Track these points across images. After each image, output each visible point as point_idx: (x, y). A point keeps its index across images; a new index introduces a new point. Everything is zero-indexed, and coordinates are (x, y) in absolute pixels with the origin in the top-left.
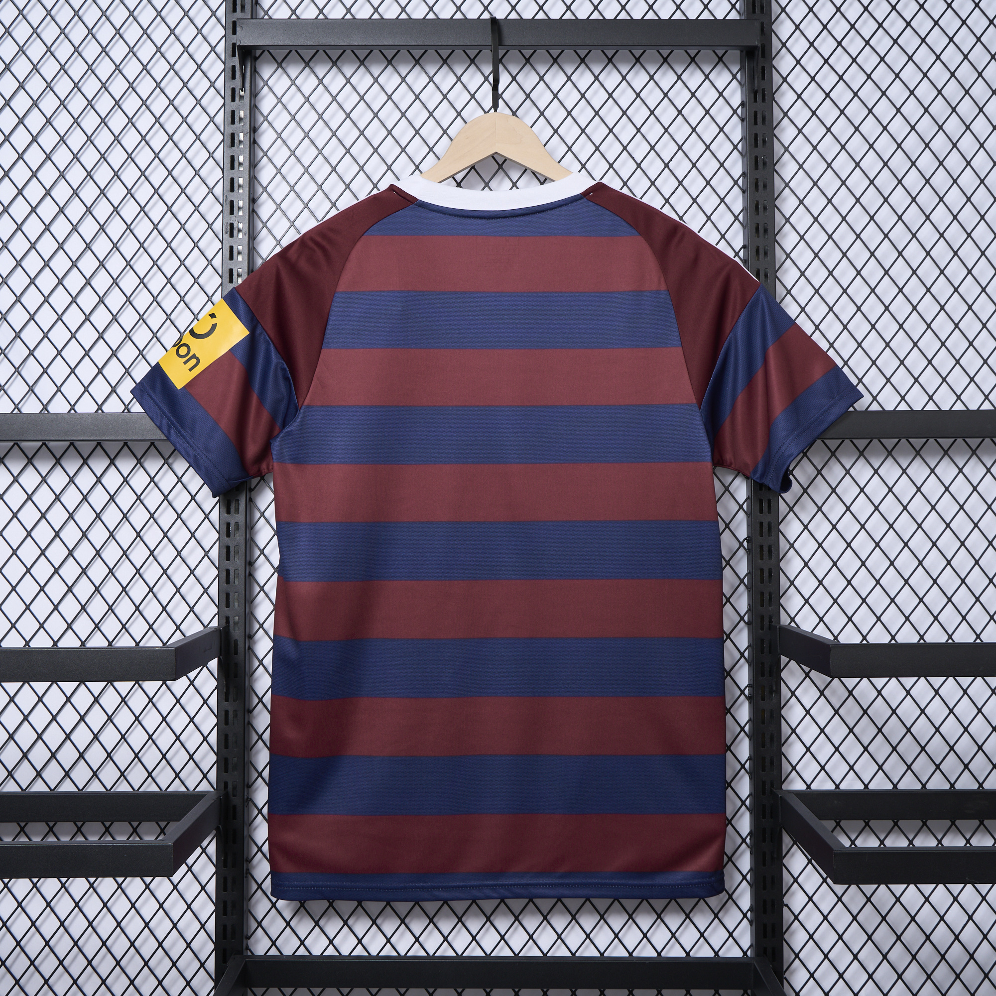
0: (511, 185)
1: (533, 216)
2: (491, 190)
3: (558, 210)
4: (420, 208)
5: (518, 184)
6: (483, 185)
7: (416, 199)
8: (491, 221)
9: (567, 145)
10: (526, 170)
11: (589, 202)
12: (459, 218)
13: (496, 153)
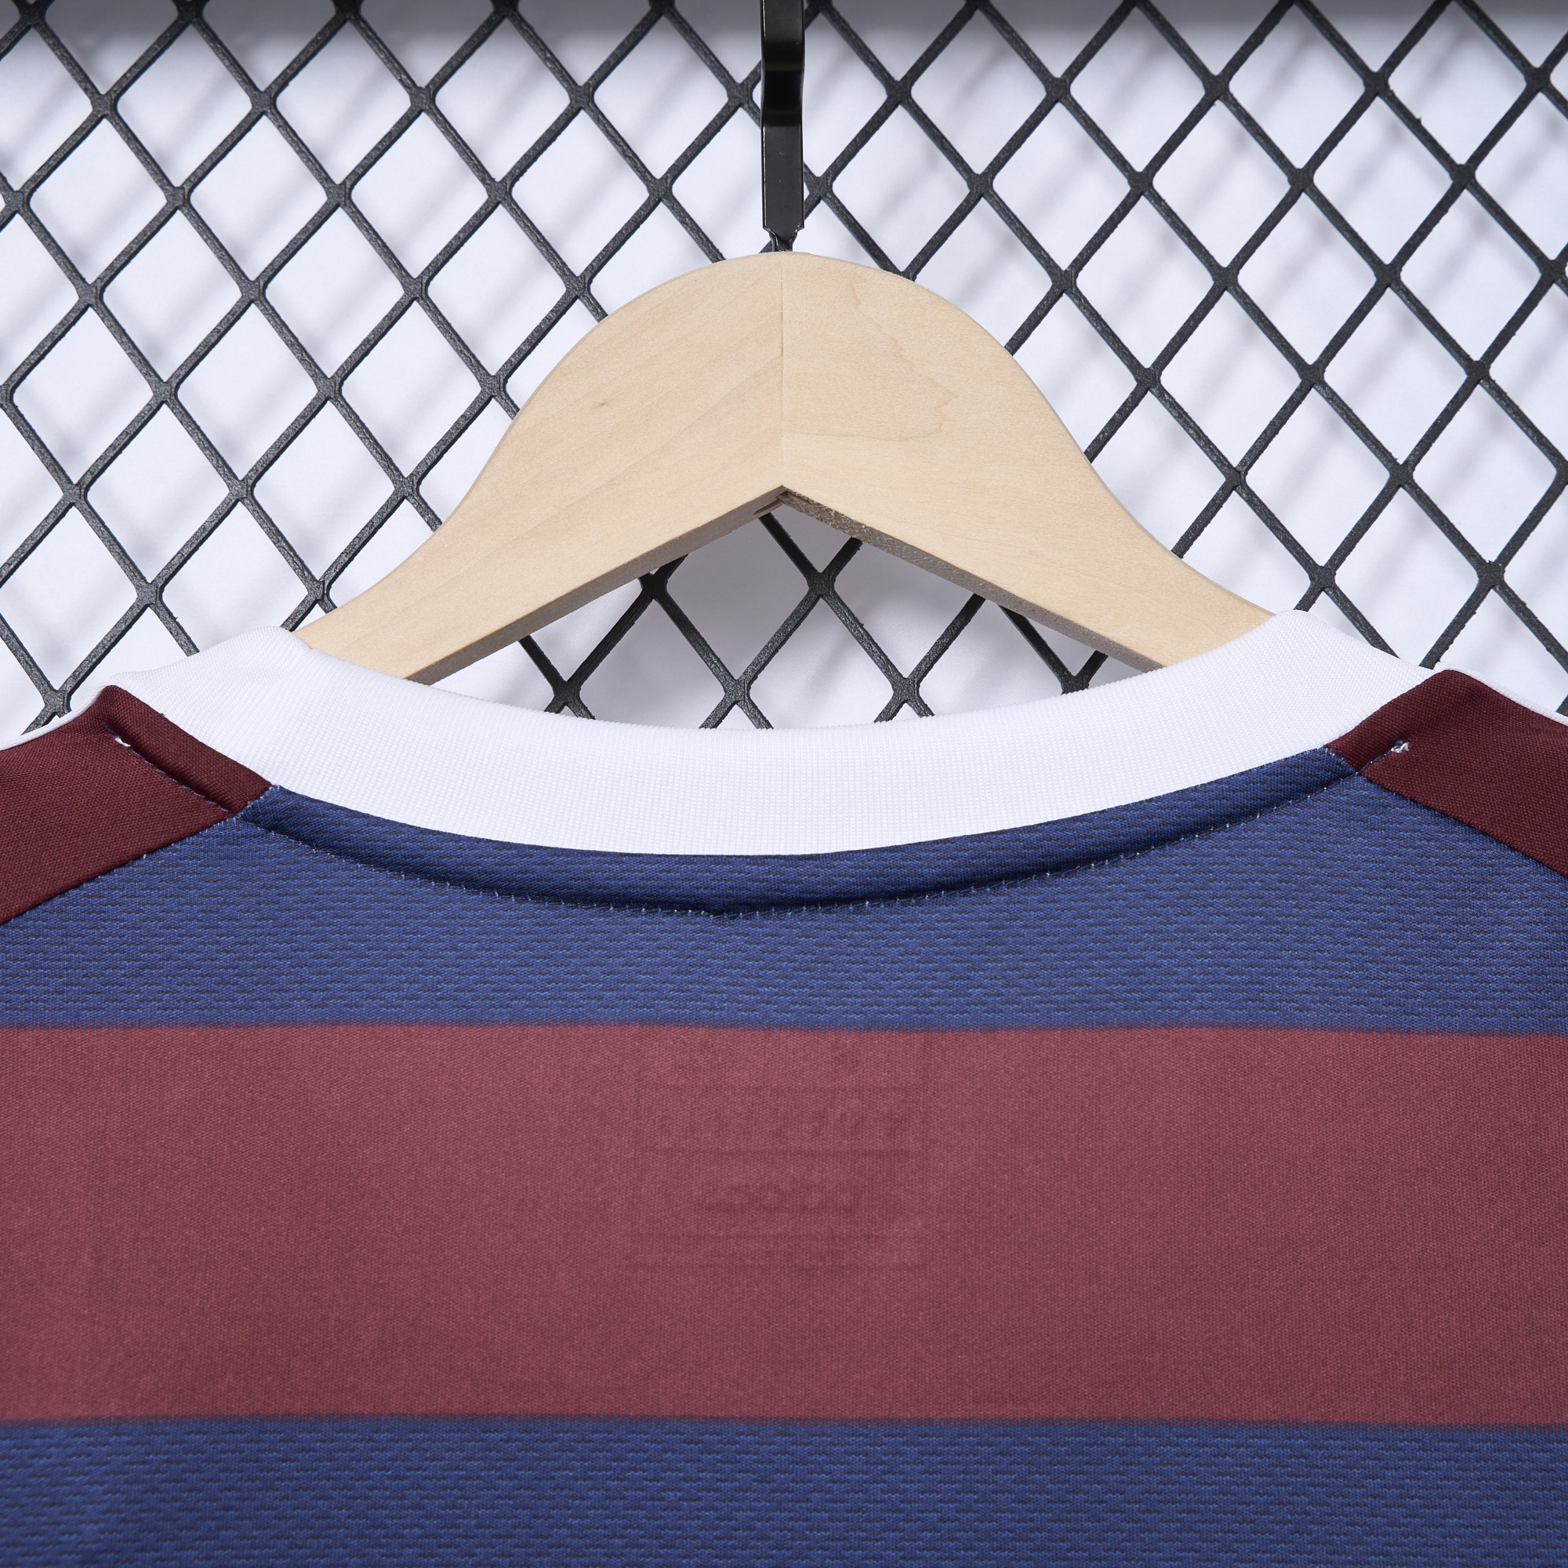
0: (884, 693)
1: (1018, 891)
2: (763, 722)
3: (1181, 851)
4: (276, 844)
5: (929, 688)
6: (716, 694)
7: (259, 784)
8: (742, 923)
9: (1220, 460)
10: (975, 603)
11: (1390, 799)
12: (529, 906)
13: (784, 495)
